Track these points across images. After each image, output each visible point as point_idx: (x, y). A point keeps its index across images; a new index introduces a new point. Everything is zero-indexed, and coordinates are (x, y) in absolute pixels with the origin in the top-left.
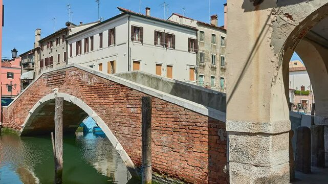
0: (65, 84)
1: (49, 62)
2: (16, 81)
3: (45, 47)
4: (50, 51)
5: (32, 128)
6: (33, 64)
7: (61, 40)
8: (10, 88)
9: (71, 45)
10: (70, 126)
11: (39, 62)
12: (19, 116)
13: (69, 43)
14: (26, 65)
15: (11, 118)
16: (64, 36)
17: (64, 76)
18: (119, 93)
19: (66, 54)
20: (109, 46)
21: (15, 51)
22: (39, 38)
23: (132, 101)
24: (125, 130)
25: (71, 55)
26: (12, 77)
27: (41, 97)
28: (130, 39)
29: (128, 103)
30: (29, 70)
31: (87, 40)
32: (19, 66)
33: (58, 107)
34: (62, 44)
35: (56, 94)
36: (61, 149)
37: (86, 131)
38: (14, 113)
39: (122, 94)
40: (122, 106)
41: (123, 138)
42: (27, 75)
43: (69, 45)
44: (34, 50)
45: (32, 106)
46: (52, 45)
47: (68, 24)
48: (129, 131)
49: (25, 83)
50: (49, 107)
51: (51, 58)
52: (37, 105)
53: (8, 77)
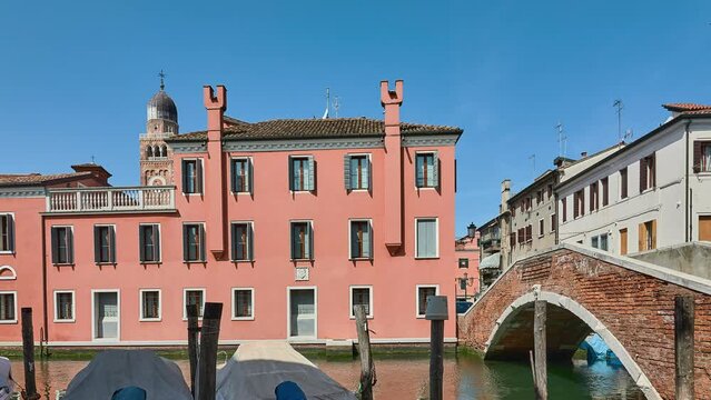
0: (551, 277)
1: (525, 235)
2: (473, 272)
3: (518, 210)
4: (526, 216)
5: (502, 347)
6: (499, 241)
7: (546, 195)
8: (463, 283)
9: (564, 201)
10: (563, 347)
11: (508, 239)
12: (482, 329)
13: (561, 197)
14: (487, 245)
15: (469, 331)
16: (550, 186)
17: (549, 265)
18: (642, 289)
19: (554, 218)
20: (641, 191)
21: (472, 227)
22: (507, 196)
23: (667, 303)
24: (655, 353)
25: (565, 220)
26: (467, 266)
27: (514, 298)
28: (691, 171)
29: (659, 307)
30: (493, 252)
31: (594, 187)
32: (476, 247)
33: (539, 315)
34: (548, 199)
35: (536, 294)
36: (545, 376)
37: (592, 357)
38: (474, 324)
39: (648, 291)
40: (649, 312)
41: (651, 367)
42: (490, 261)
43: (560, 201)
44: (499, 219)
45: (500, 313)
46: (529, 204)
47: (559, 162)
48: (661, 354)
49: (488, 276)
50: (525, 313)
51: (529, 228)
52: (509, 310)
53: (461, 266)
